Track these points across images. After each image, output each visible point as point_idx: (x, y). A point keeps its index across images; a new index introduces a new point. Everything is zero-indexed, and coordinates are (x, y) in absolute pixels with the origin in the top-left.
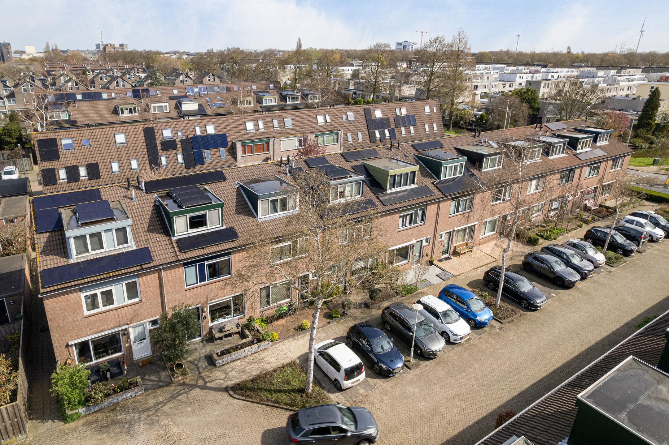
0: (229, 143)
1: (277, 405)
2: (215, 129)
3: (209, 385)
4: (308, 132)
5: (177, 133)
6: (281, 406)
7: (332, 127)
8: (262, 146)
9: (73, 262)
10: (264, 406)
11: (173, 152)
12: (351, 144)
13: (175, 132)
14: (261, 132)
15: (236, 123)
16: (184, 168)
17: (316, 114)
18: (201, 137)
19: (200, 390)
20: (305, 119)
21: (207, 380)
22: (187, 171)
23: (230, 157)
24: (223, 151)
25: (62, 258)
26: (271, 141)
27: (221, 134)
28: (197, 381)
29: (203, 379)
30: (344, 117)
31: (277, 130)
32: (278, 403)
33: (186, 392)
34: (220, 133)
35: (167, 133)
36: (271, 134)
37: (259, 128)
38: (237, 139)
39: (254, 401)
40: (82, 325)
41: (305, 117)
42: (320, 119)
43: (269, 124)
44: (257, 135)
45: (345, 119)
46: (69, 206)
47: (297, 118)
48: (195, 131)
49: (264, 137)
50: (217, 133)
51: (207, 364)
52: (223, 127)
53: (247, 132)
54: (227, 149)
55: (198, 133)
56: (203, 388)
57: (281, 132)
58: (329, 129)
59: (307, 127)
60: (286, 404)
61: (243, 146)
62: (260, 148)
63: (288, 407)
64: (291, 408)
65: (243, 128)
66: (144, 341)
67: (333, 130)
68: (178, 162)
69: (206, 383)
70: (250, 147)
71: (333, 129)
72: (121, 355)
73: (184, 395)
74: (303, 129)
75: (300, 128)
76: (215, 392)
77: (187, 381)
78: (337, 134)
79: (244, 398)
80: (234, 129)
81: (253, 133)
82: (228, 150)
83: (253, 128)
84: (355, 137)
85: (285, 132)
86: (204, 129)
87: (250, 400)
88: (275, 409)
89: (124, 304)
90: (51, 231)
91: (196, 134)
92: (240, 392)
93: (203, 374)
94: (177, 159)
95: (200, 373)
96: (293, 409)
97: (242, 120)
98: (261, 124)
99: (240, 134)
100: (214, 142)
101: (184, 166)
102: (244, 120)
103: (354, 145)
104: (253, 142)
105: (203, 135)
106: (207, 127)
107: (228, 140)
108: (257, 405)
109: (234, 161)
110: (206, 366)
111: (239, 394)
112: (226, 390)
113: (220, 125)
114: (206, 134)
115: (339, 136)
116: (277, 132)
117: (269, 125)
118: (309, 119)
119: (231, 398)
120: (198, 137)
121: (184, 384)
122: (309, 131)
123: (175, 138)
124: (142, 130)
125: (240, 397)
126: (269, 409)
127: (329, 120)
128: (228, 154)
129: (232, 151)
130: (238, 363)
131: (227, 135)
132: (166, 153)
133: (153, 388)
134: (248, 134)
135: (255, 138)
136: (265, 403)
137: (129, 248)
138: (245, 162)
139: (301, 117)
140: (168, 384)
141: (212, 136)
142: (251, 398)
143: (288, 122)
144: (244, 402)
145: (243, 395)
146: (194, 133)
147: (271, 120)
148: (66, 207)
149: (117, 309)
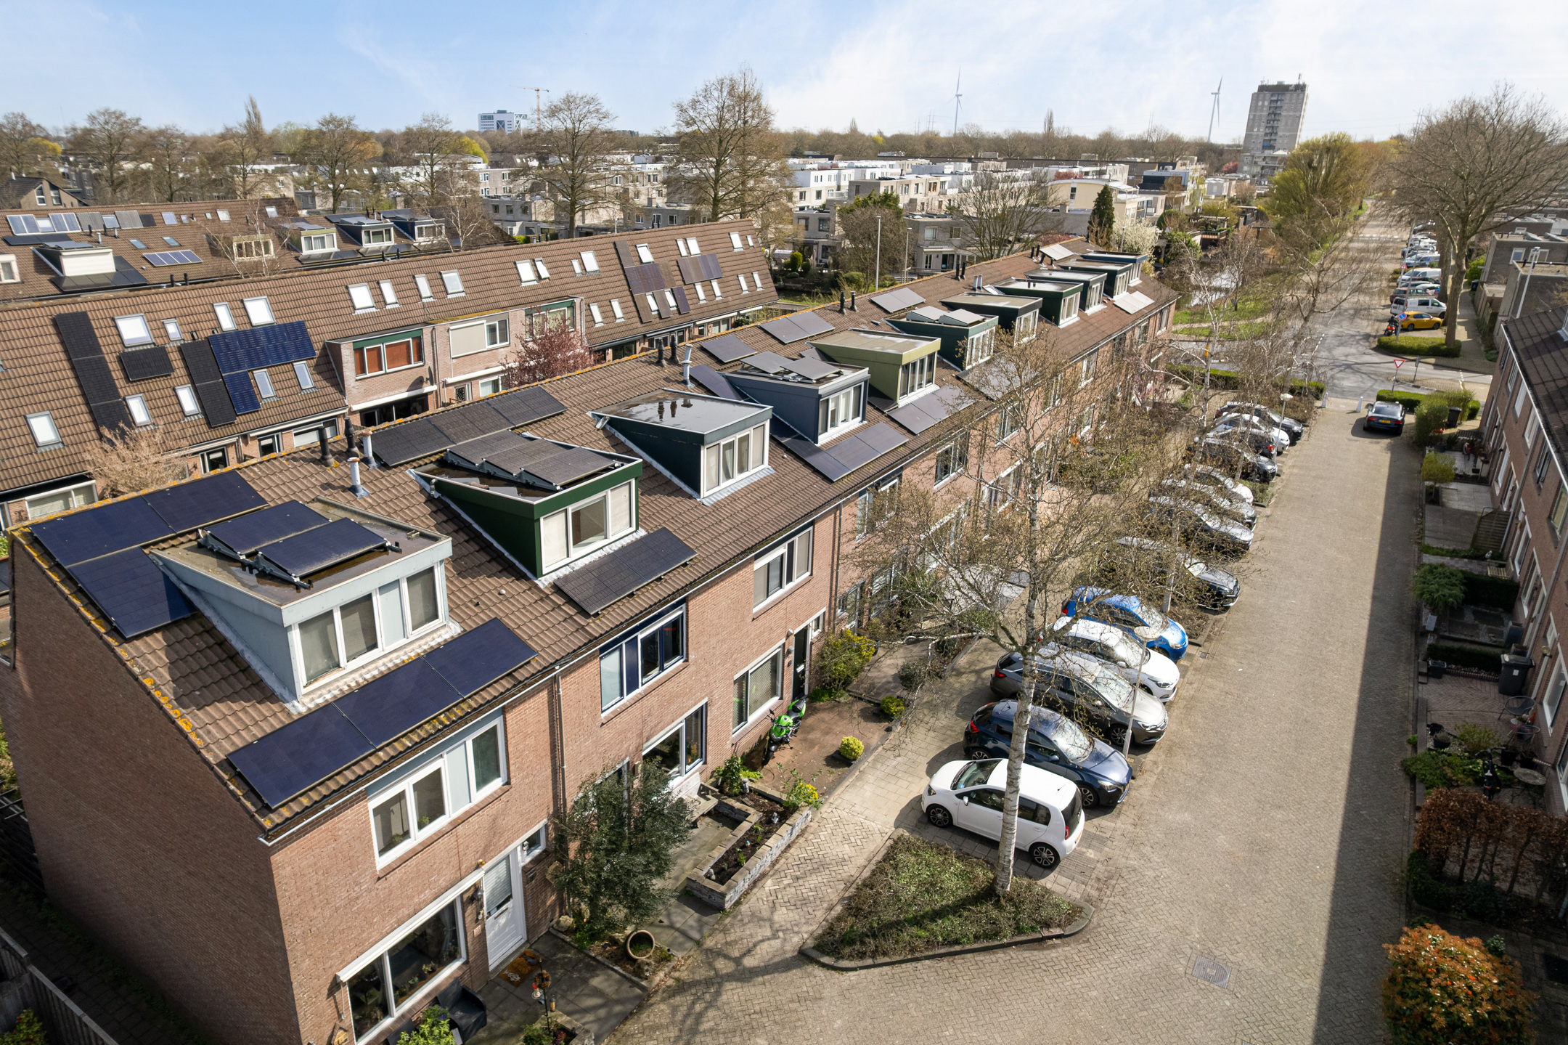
0: (318, 347)
1: (957, 948)
2: (274, 310)
3: (749, 962)
4: (503, 304)
5: (165, 328)
6: (968, 947)
7: (554, 289)
8: (404, 347)
9: (303, 710)
10: (927, 962)
11: (163, 383)
12: (603, 329)
13: (156, 325)
14: (392, 312)
15: (324, 292)
16: (205, 428)
17: (513, 258)
18: (235, 335)
19: (739, 984)
20: (492, 274)
21: (736, 954)
22: (213, 434)
23: (325, 383)
24: (303, 369)
25: (260, 703)
26: (427, 331)
27: (292, 324)
28: (711, 965)
29: (720, 954)
30: (576, 264)
31: (431, 305)
32: (957, 942)
33: (710, 1005)
34: (287, 321)
35: (134, 330)
36: (418, 315)
37: (385, 302)
38: (339, 334)
39: (898, 958)
40: (370, 906)
41: (489, 268)
42: (525, 270)
43: (407, 289)
44: (383, 319)
45: (578, 269)
46: (172, 538)
47: (473, 270)
48: (217, 319)
49: (402, 323)
50: (281, 322)
51: (696, 915)
52: (292, 304)
53: (357, 312)
54: (313, 362)
55: (227, 324)
56: (745, 976)
57: (440, 309)
58: (550, 296)
59: (498, 292)
60: (977, 938)
61: (359, 351)
62: (401, 355)
63: (986, 944)
64: (991, 943)
65: (344, 304)
66: (509, 905)
67: (559, 298)
68: (183, 411)
69: (737, 961)
70: (375, 353)
71: (557, 294)
72: (459, 968)
73: (711, 1013)
74: (492, 300)
75: (482, 295)
76: (784, 975)
77: (684, 975)
78: (572, 306)
79: (869, 962)
80: (323, 307)
81: (372, 316)
82: (317, 365)
83: (369, 302)
84: (608, 313)
85: (449, 307)
86: (240, 311)
87: (887, 960)
88: (958, 960)
89: (467, 807)
90: (165, 626)
91: (220, 327)
92: (847, 950)
93: (709, 943)
94: (179, 403)
95: (698, 943)
96: (996, 943)
97: (338, 282)
98: (387, 289)
99: (339, 319)
100: (275, 347)
101: (203, 421)
102: (344, 282)
103: (608, 332)
104: (382, 340)
105: (242, 328)
106: (249, 305)
107: (313, 339)
108: (909, 966)
109: (338, 396)
110: (699, 921)
111: (851, 957)
112: (804, 957)
113: (283, 298)
114: (249, 327)
115: (578, 311)
116: (431, 310)
117: (409, 293)
118: (500, 273)
119: (836, 975)
120: (226, 335)
121: (682, 987)
122: (506, 304)
123: (160, 342)
124: (48, 322)
125: (860, 963)
126: (944, 963)
127: (544, 273)
128: (318, 377)
129: (329, 367)
130: (769, 884)
131: (307, 324)
132: (142, 386)
133: (606, 1027)
134: (359, 318)
135: (381, 327)
136: (927, 953)
137: (442, 631)
138: (366, 396)
139: (482, 269)
140: (642, 1003)
141: (267, 329)
142: (885, 954)
143: (453, 281)
144: (877, 970)
145: (862, 955)
146: (213, 324)
147: (410, 279)
148: (163, 541)
149: (455, 824)
